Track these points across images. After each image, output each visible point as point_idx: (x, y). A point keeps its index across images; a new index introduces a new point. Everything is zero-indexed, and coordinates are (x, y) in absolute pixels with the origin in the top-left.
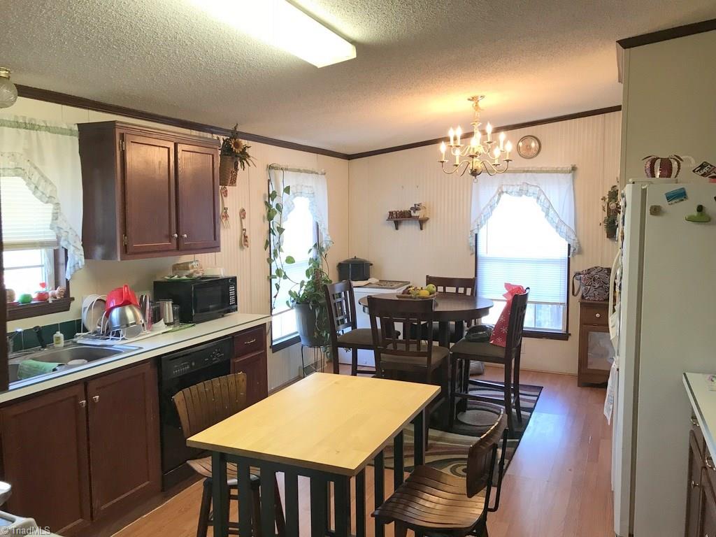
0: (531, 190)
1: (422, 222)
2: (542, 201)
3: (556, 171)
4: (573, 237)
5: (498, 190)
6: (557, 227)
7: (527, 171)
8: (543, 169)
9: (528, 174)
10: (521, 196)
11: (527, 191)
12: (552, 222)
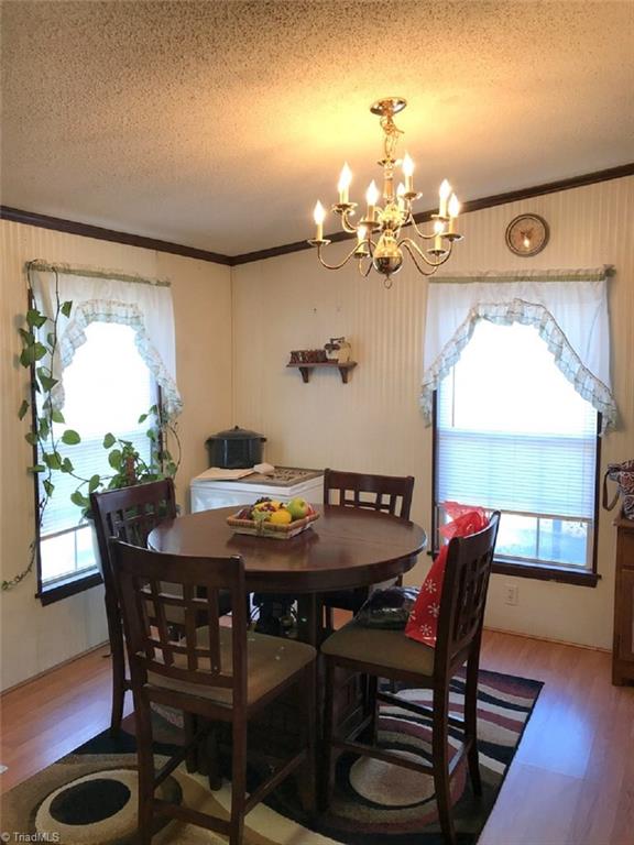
0: (530, 312)
1: (345, 371)
2: (550, 333)
3: (576, 277)
4: (606, 398)
5: (470, 314)
6: (576, 380)
7: (522, 279)
8: (551, 274)
9: (524, 283)
10: (511, 323)
11: (523, 315)
12: (566, 371)
